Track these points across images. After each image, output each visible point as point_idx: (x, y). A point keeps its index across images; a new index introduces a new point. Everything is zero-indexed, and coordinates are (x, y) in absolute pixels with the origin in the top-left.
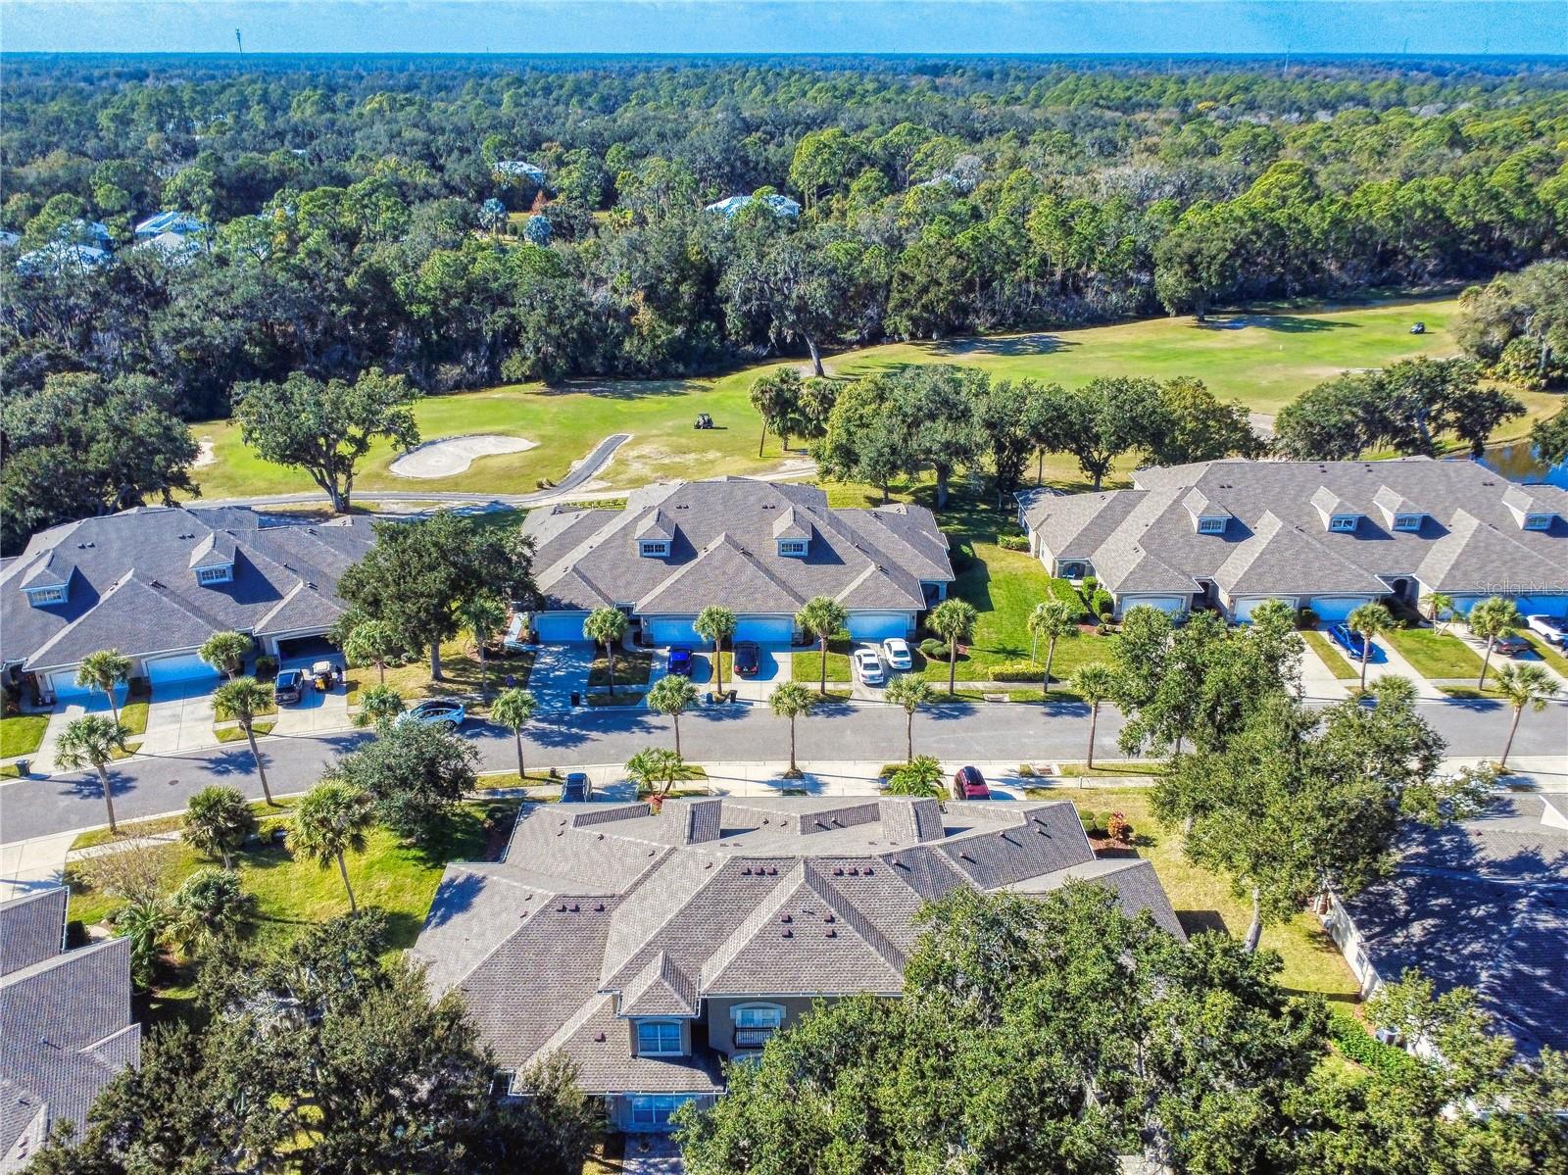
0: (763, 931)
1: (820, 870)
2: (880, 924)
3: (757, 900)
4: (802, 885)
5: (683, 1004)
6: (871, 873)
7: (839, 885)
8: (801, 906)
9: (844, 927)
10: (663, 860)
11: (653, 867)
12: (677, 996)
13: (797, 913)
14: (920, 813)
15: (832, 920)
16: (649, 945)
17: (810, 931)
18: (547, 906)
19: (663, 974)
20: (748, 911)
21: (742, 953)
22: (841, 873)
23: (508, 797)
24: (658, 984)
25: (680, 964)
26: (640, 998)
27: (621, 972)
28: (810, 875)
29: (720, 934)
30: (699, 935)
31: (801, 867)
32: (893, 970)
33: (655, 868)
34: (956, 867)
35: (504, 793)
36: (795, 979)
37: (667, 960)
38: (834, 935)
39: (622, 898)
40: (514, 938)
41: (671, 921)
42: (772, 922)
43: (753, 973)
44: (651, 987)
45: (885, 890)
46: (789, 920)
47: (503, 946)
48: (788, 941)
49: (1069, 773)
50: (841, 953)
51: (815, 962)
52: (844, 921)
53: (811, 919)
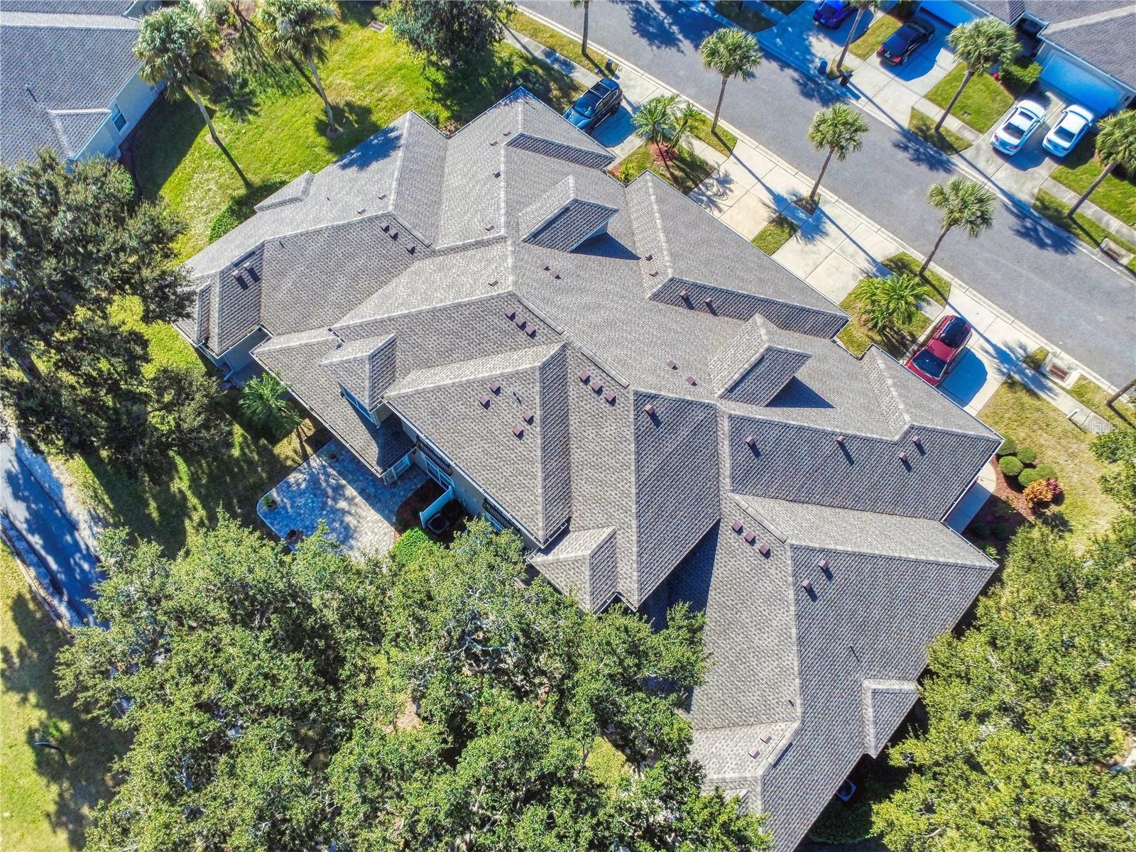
0: (469, 384)
1: (571, 362)
2: (577, 455)
3: (499, 348)
4: (534, 369)
5: (367, 393)
6: (612, 402)
7: (575, 391)
8: (517, 387)
9: (535, 437)
10: (486, 243)
12: (368, 383)
13: (508, 391)
14: (765, 364)
15: (530, 421)
17: (507, 415)
18: (377, 217)
19: (372, 357)
20: (485, 353)
21: (439, 388)
22: (586, 381)
23: (556, 66)
24: (361, 361)
25: (397, 357)
26: (342, 362)
27: (355, 326)
28: (558, 361)
29: (446, 355)
30: (431, 342)
31: (556, 348)
32: (540, 508)
33: (479, 244)
34: (725, 449)
35: (557, 60)
36: (460, 447)
37: (392, 343)
38: (520, 436)
39: (434, 253)
40: (338, 228)
41: (420, 312)
42: (482, 382)
43: (433, 413)
44: (355, 359)
45: (610, 429)
46: (497, 392)
47: (327, 228)
48: (481, 410)
49: (1079, 393)
50: (513, 456)
51: (486, 446)
52: (538, 429)
53: (515, 406)
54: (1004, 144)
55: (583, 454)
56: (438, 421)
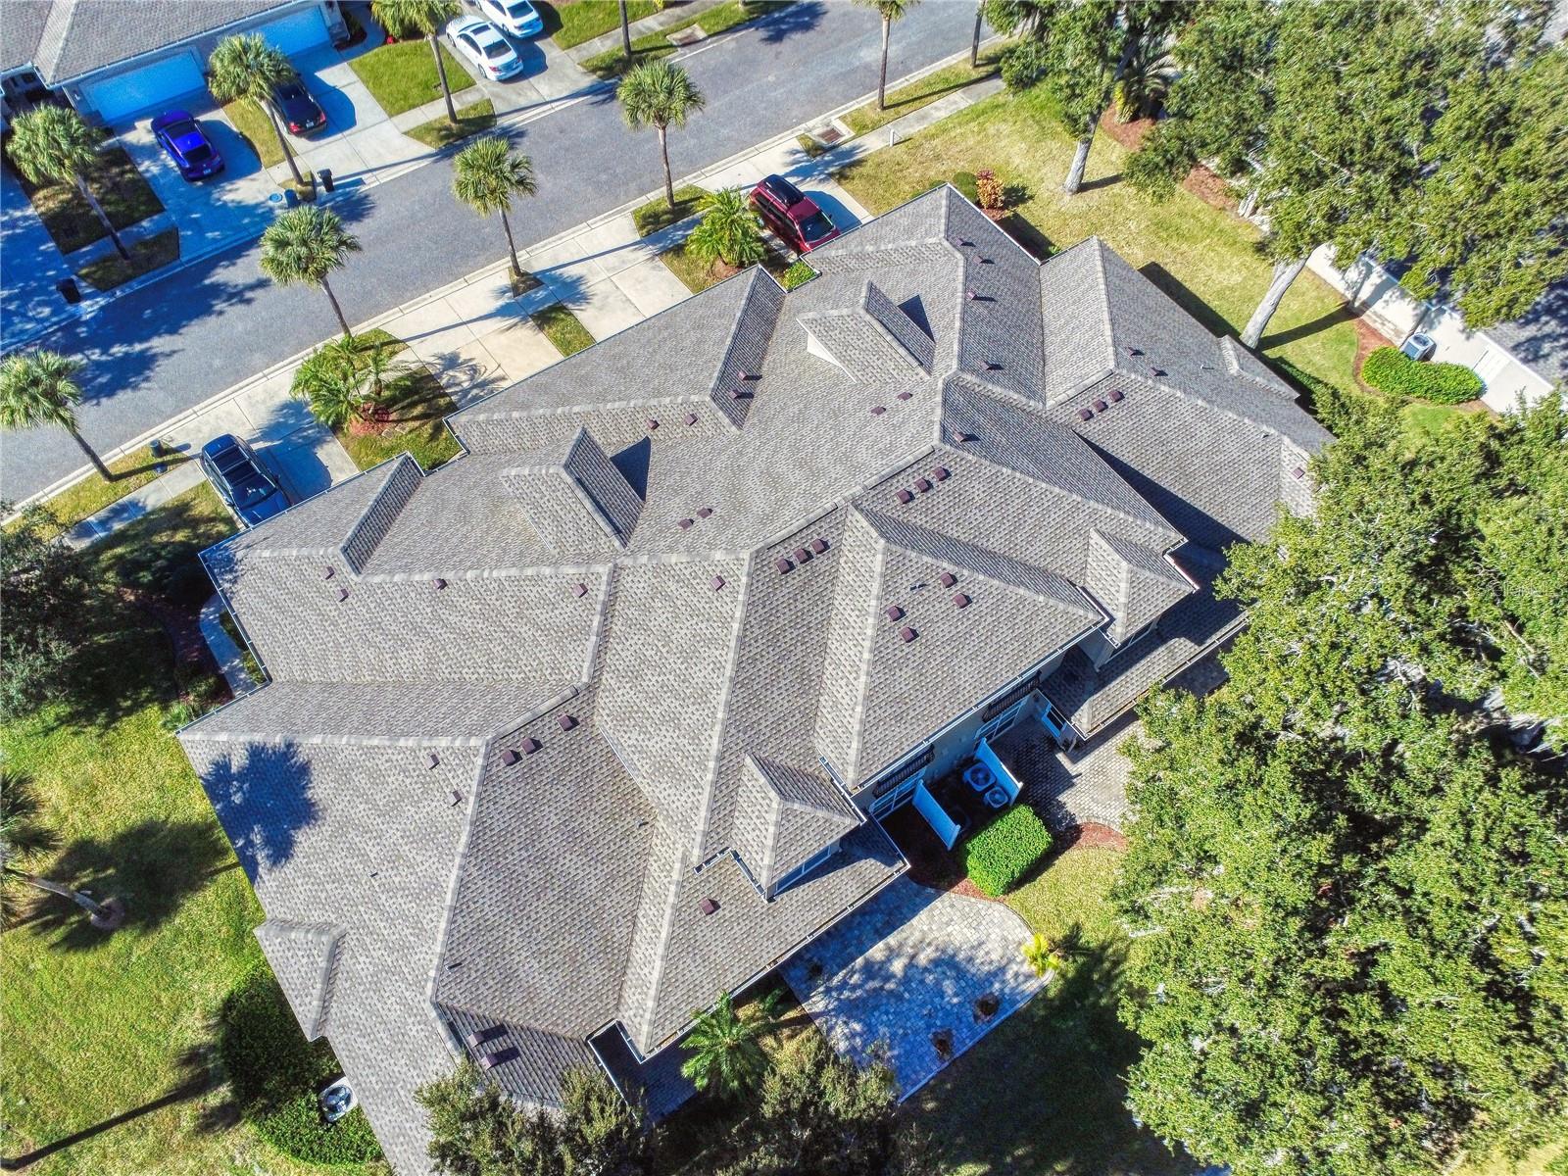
0: (875, 650)
1: (884, 509)
2: (995, 544)
3: (825, 600)
4: (887, 551)
5: (836, 818)
6: (945, 475)
7: (916, 516)
8: (907, 581)
9: (974, 581)
10: (612, 596)
11: (604, 613)
12: (821, 814)
13: (904, 597)
15: (953, 580)
16: (720, 758)
17: (934, 611)
18: (486, 768)
19: (781, 794)
20: (823, 624)
21: (868, 698)
22: (910, 497)
23: (117, 526)
24: (785, 814)
25: (783, 759)
26: (775, 848)
27: (710, 821)
29: (808, 683)
30: (780, 702)
31: (859, 520)
32: (1061, 606)
33: (608, 611)
35: (104, 523)
36: (956, 691)
37: (764, 765)
38: (967, 601)
39: (591, 688)
40: (473, 845)
41: (729, 704)
42: (881, 630)
43: (899, 718)
44: (778, 824)
45: (977, 491)
46: (901, 614)
47: (462, 867)
48: (916, 644)
49: (862, 127)
50: (989, 620)
51: (966, 653)
52: (966, 572)
53: (927, 594)
54: (508, 67)
55: (997, 537)
56: (912, 714)
